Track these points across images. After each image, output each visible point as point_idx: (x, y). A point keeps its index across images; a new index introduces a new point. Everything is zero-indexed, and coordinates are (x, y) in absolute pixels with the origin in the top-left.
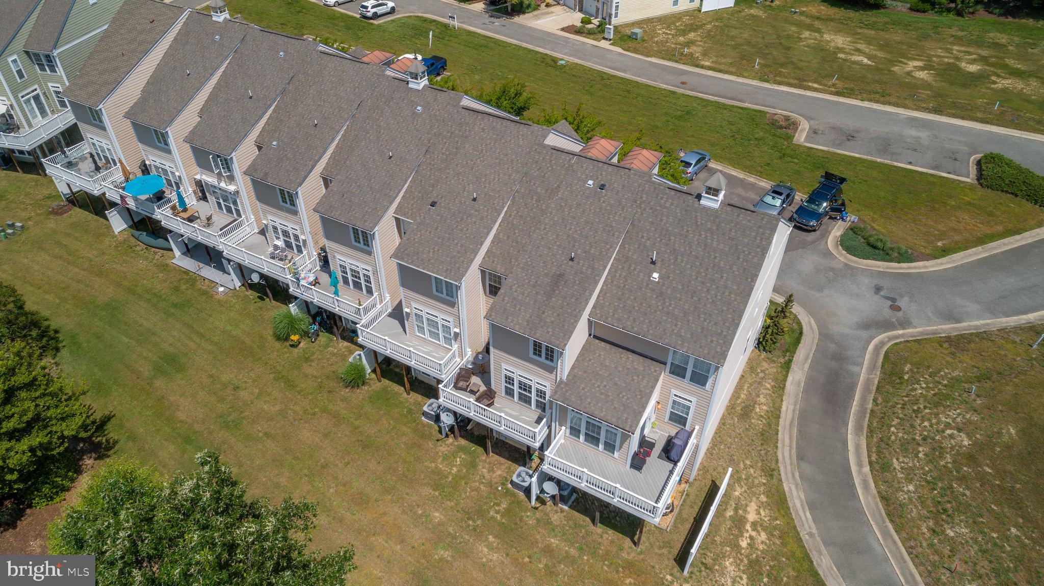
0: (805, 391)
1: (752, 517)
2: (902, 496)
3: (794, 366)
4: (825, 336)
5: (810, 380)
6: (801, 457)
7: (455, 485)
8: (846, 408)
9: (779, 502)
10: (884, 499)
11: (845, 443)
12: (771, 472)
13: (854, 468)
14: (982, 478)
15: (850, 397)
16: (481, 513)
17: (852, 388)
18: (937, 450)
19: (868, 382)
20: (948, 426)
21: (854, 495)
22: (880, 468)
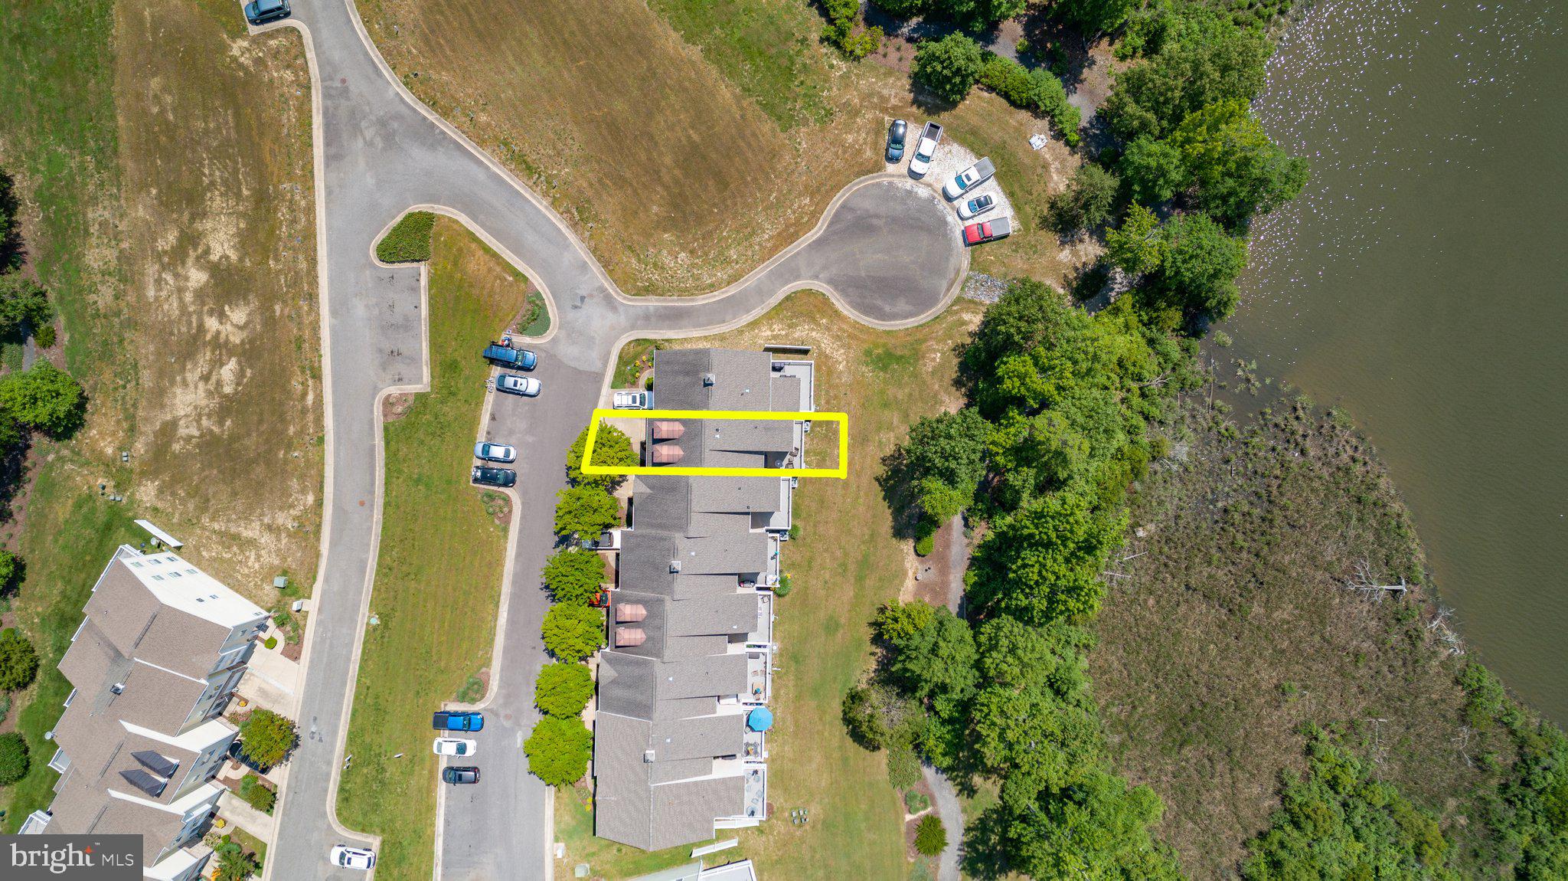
0: (680, 328)
1: (769, 333)
2: (725, 277)
3: (666, 337)
4: (633, 327)
5: (670, 328)
6: (724, 322)
7: (819, 454)
8: (681, 308)
9: (754, 325)
10: (729, 284)
11: (704, 305)
12: (740, 332)
13: (717, 298)
14: (701, 247)
15: (673, 308)
16: (826, 436)
17: (665, 308)
18: (693, 265)
19: (657, 301)
20: (676, 262)
21: (733, 296)
22: (712, 287)
